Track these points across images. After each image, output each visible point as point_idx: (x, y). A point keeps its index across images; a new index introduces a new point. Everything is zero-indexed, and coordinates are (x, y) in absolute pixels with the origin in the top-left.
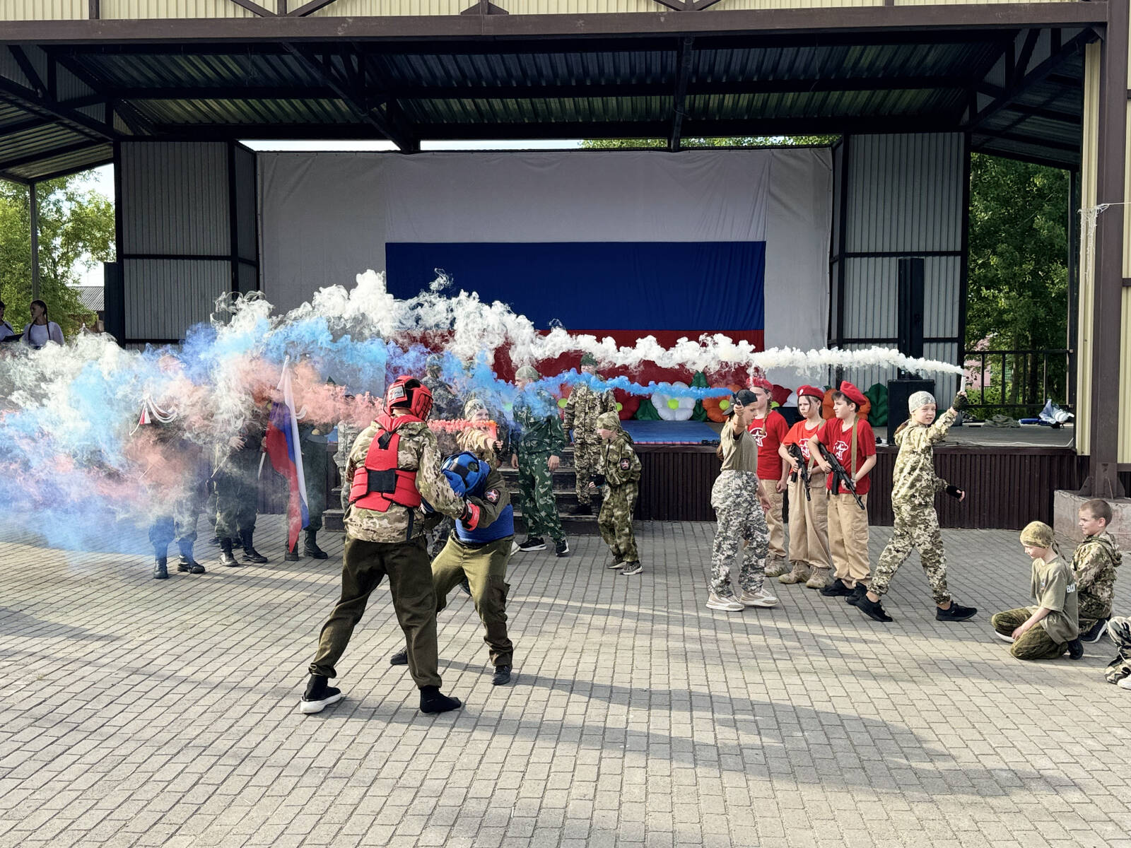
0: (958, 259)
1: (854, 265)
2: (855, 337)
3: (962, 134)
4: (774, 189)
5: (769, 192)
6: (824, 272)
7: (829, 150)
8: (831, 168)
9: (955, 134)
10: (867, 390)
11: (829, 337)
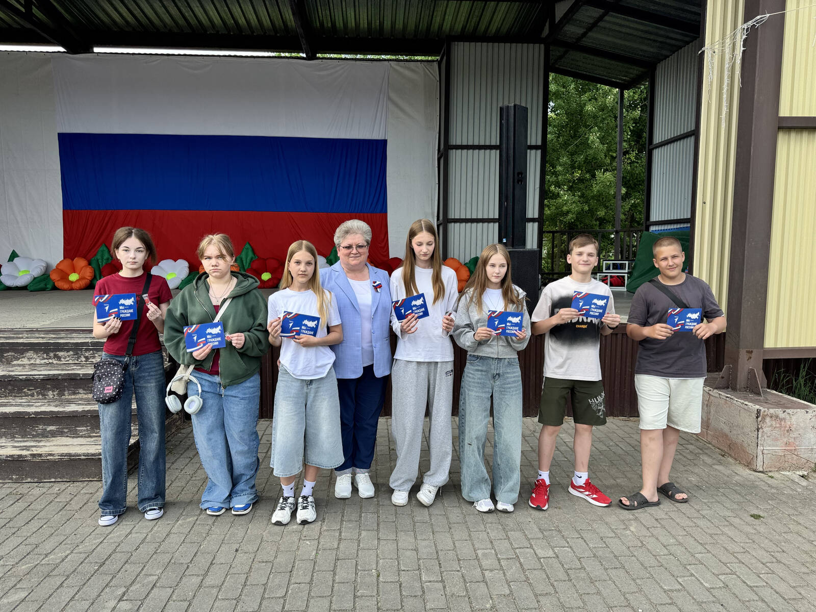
0: (539, 152)
1: (456, 156)
2: (457, 217)
3: (542, 46)
4: (393, 95)
5: (389, 99)
6: (433, 166)
7: (436, 65)
8: (438, 79)
9: (537, 45)
10: (467, 260)
11: (438, 219)
